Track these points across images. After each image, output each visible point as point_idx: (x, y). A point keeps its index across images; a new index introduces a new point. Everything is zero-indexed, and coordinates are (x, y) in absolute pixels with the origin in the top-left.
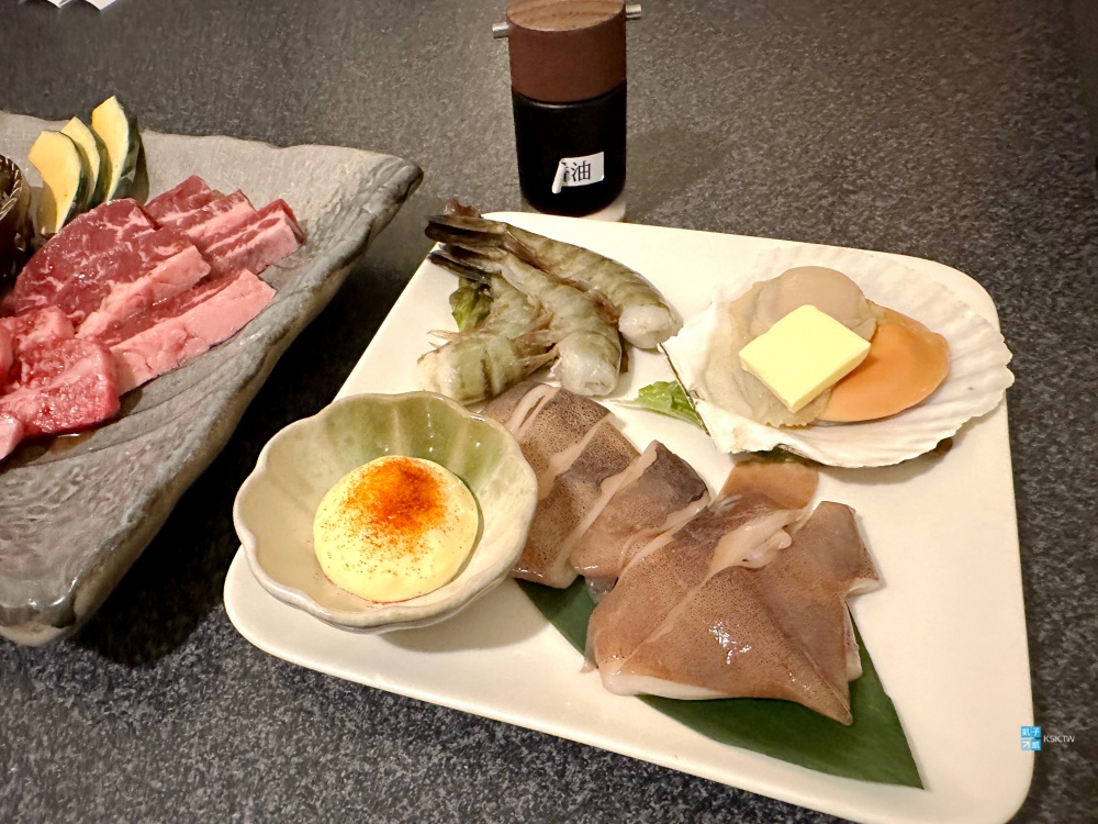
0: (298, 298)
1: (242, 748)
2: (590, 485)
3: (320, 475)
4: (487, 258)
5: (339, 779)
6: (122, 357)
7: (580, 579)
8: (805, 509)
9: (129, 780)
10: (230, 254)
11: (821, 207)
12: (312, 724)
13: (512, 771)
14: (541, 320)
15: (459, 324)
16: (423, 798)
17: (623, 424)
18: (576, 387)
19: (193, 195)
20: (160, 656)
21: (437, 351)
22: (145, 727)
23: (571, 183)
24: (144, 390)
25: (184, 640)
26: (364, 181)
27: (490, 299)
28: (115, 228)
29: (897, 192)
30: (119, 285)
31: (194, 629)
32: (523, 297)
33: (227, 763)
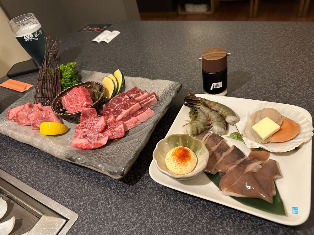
0: (159, 114)
1: (152, 202)
2: (220, 154)
3: (166, 149)
4: (197, 105)
5: (170, 209)
6: (126, 125)
7: (218, 173)
8: (266, 161)
9: (131, 206)
10: (144, 104)
11: (274, 91)
12: (165, 198)
13: (204, 210)
14: (208, 119)
15: (191, 118)
16: (187, 214)
17: (227, 141)
18: (216, 133)
19: (135, 90)
20: (135, 183)
21: (187, 125)
22: (133, 197)
23: (215, 88)
24: (129, 131)
25: (139, 181)
26: (170, 87)
27: (197, 113)
28: (122, 98)
29: (293, 87)
30: (124, 110)
31: (141, 179)
32: (204, 113)
33: (149, 204)
